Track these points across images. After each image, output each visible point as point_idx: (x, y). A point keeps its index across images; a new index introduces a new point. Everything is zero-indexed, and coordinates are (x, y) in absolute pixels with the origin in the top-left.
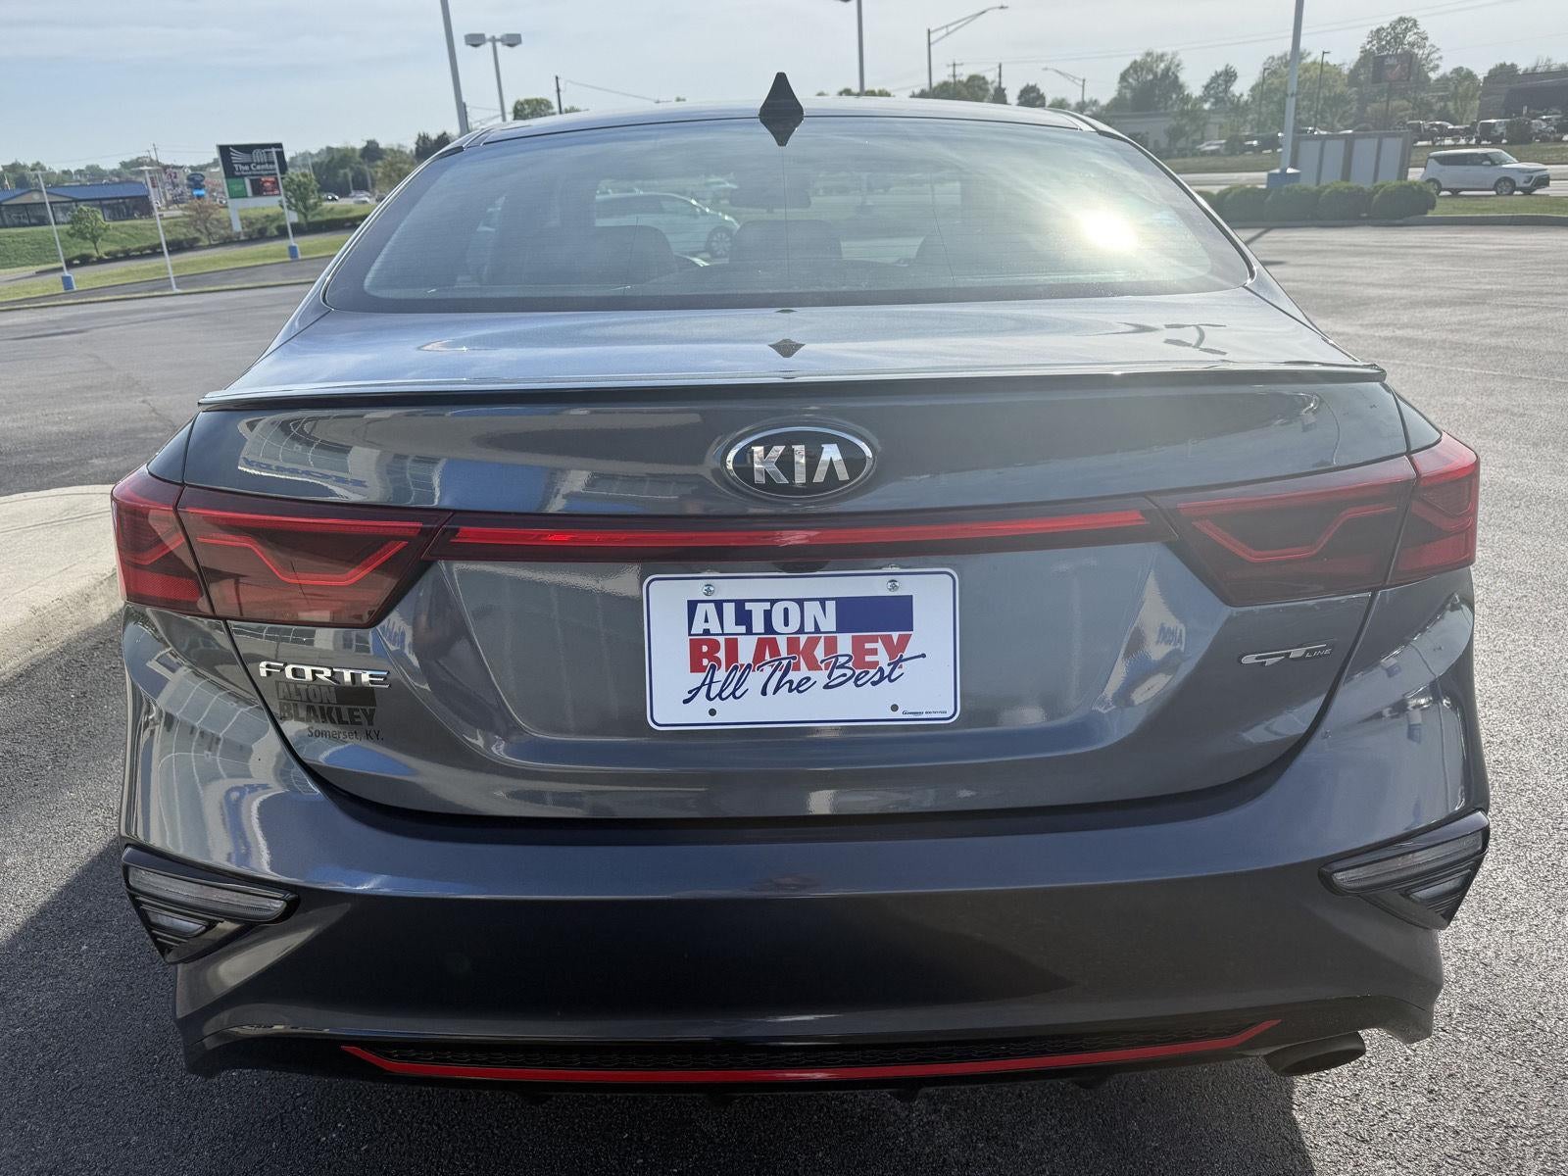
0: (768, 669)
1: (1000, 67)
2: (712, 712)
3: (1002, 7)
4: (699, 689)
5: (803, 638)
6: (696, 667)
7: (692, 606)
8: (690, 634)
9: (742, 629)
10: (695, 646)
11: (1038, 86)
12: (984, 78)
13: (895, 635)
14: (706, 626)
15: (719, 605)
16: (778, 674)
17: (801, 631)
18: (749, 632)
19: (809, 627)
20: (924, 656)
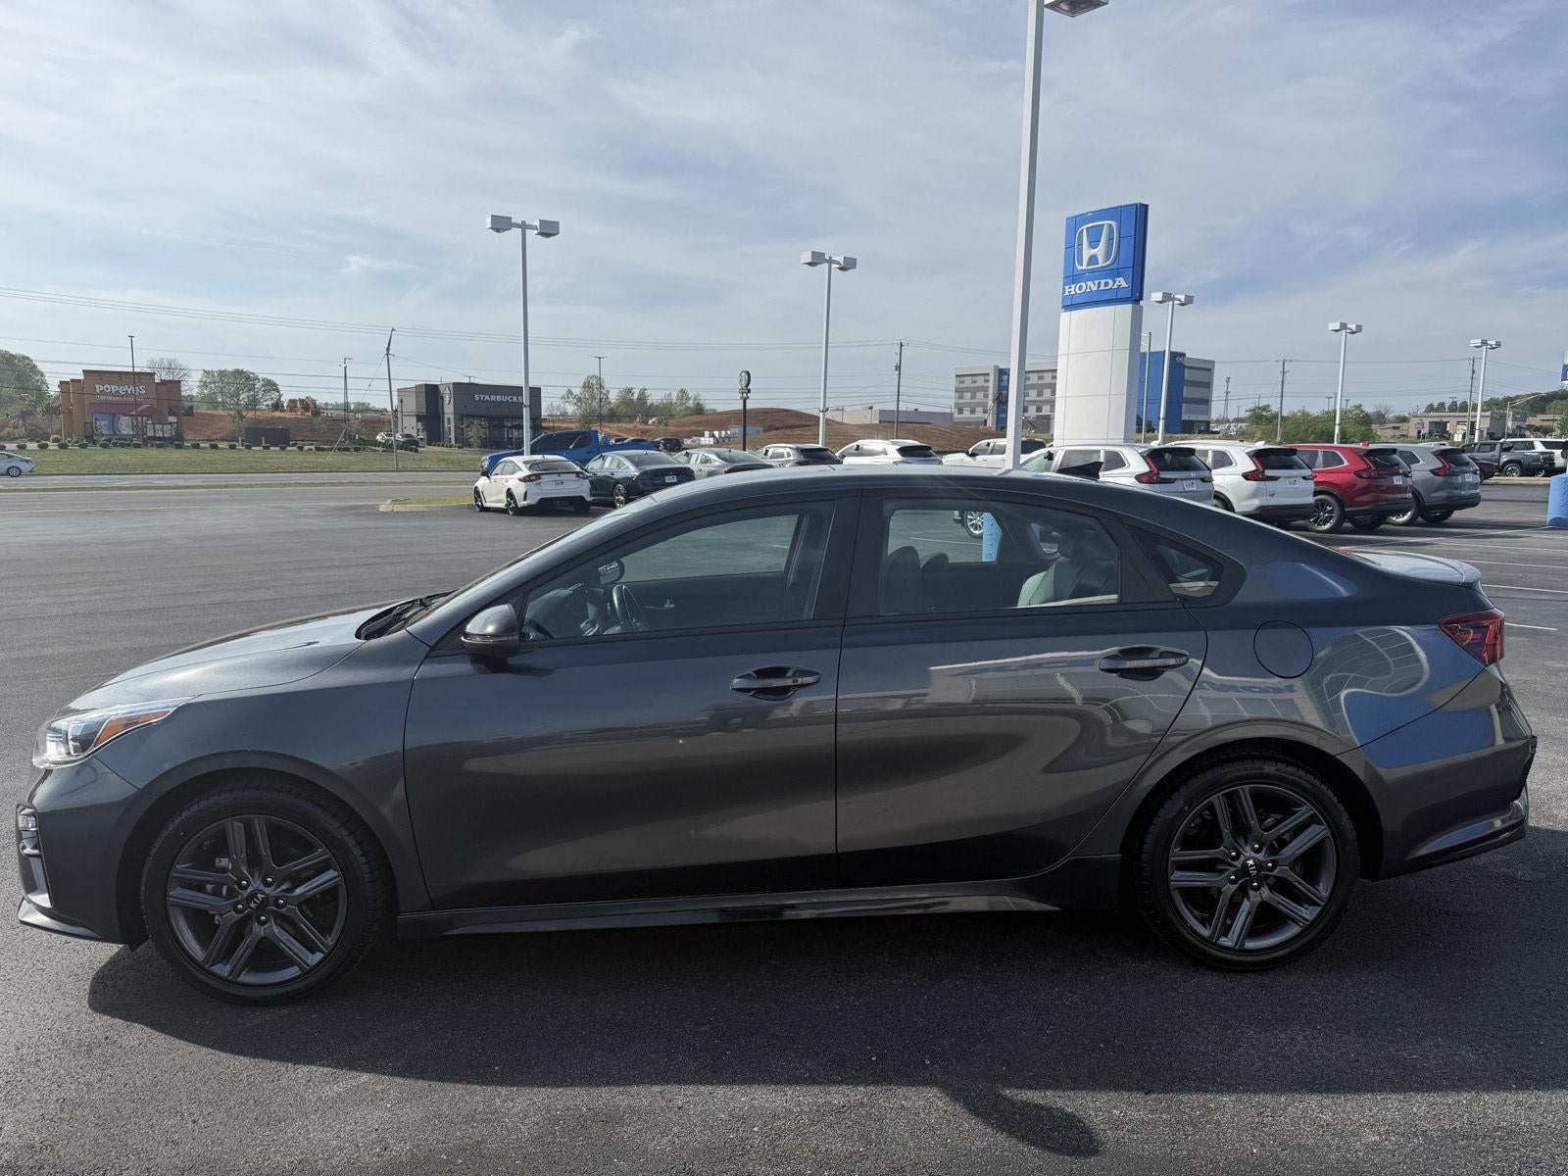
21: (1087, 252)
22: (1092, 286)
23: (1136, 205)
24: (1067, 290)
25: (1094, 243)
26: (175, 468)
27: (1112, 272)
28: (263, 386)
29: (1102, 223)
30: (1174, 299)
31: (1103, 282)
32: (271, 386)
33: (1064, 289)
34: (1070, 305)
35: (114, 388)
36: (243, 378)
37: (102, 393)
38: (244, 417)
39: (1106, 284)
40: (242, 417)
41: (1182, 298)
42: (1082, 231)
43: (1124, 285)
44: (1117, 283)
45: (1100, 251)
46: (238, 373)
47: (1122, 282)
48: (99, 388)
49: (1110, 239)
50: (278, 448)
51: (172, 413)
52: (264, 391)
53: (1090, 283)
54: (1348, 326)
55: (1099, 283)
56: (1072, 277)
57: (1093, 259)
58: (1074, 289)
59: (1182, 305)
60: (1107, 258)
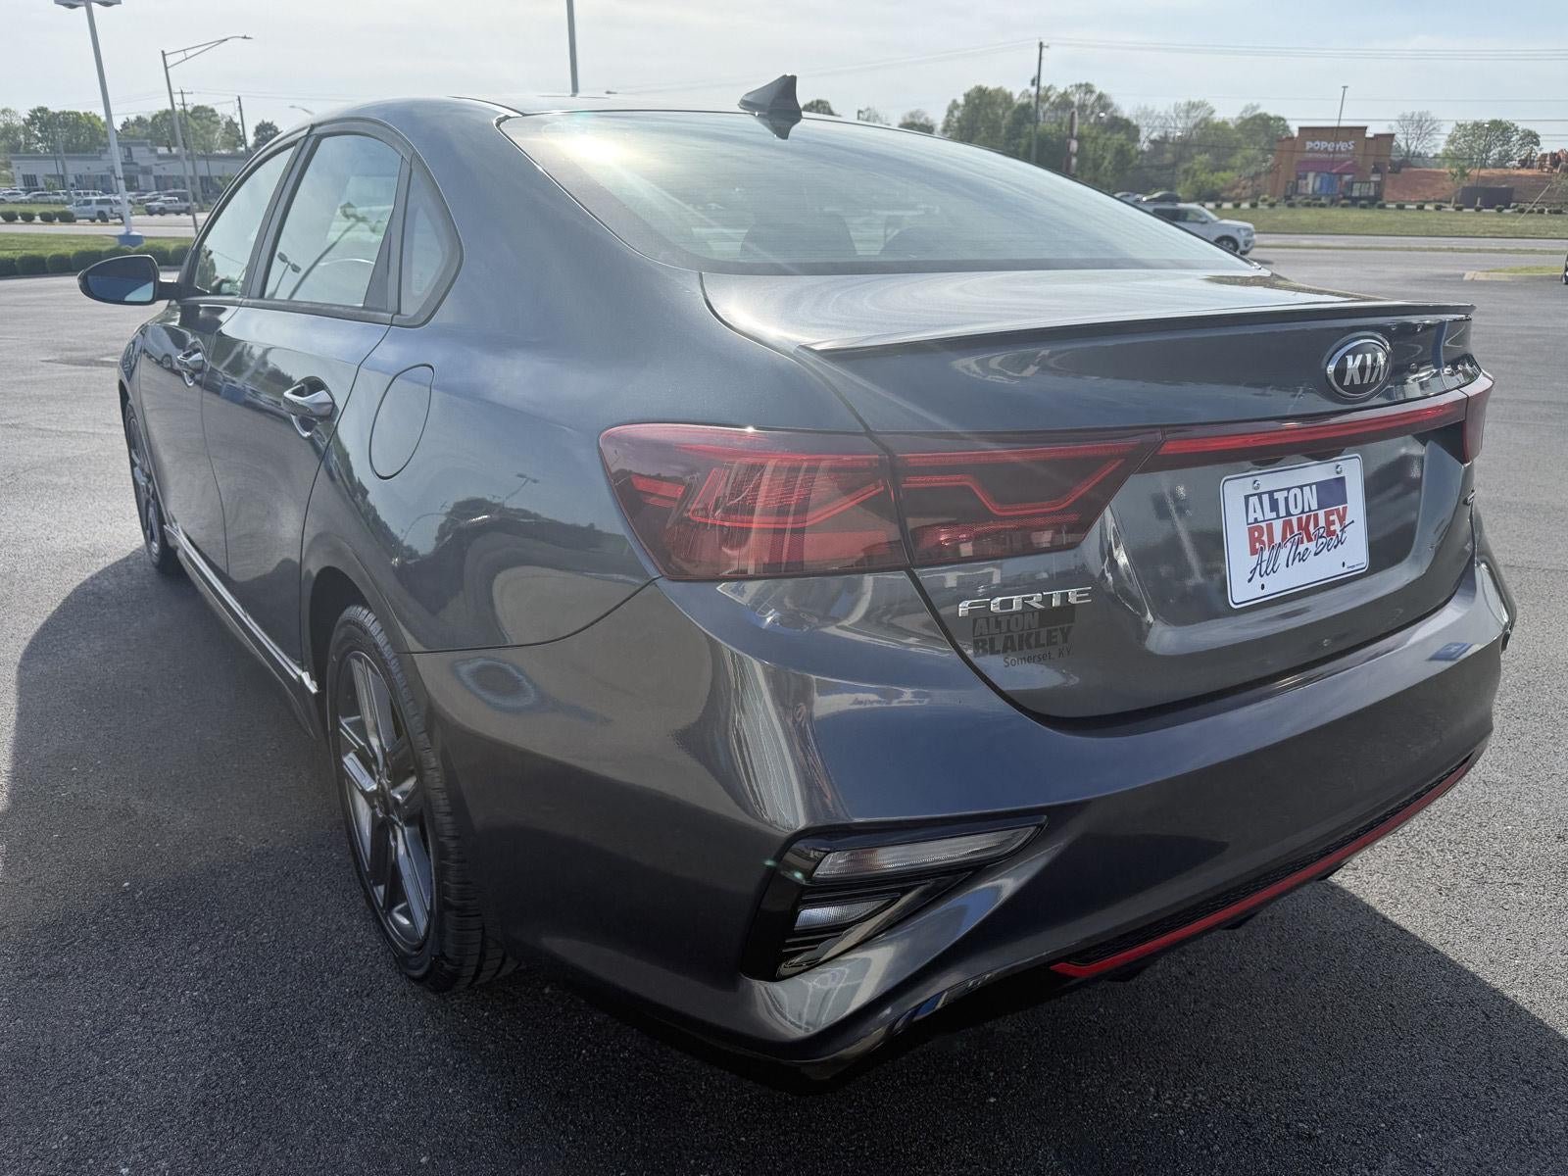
0: (1289, 545)
1: (239, 100)
2: (1263, 587)
3: (245, 38)
4: (1255, 569)
5: (1304, 516)
6: (1254, 551)
7: (1247, 498)
8: (1248, 524)
9: (1274, 515)
10: (1251, 532)
11: (274, 124)
12: (213, 110)
13: (1341, 507)
14: (1256, 516)
15: (1260, 495)
16: (1294, 547)
17: (1303, 512)
18: (1278, 517)
19: (1307, 509)
20: (1353, 522)
26: (1347, 229)
28: (1521, 139)
32: (1532, 138)
35: (1323, 145)
36: (1500, 130)
37: (1312, 150)
38: (1467, 175)
40: (1464, 175)
46: (1496, 124)
48: (1309, 145)
50: (1494, 211)
51: (1376, 171)
52: (1521, 145)
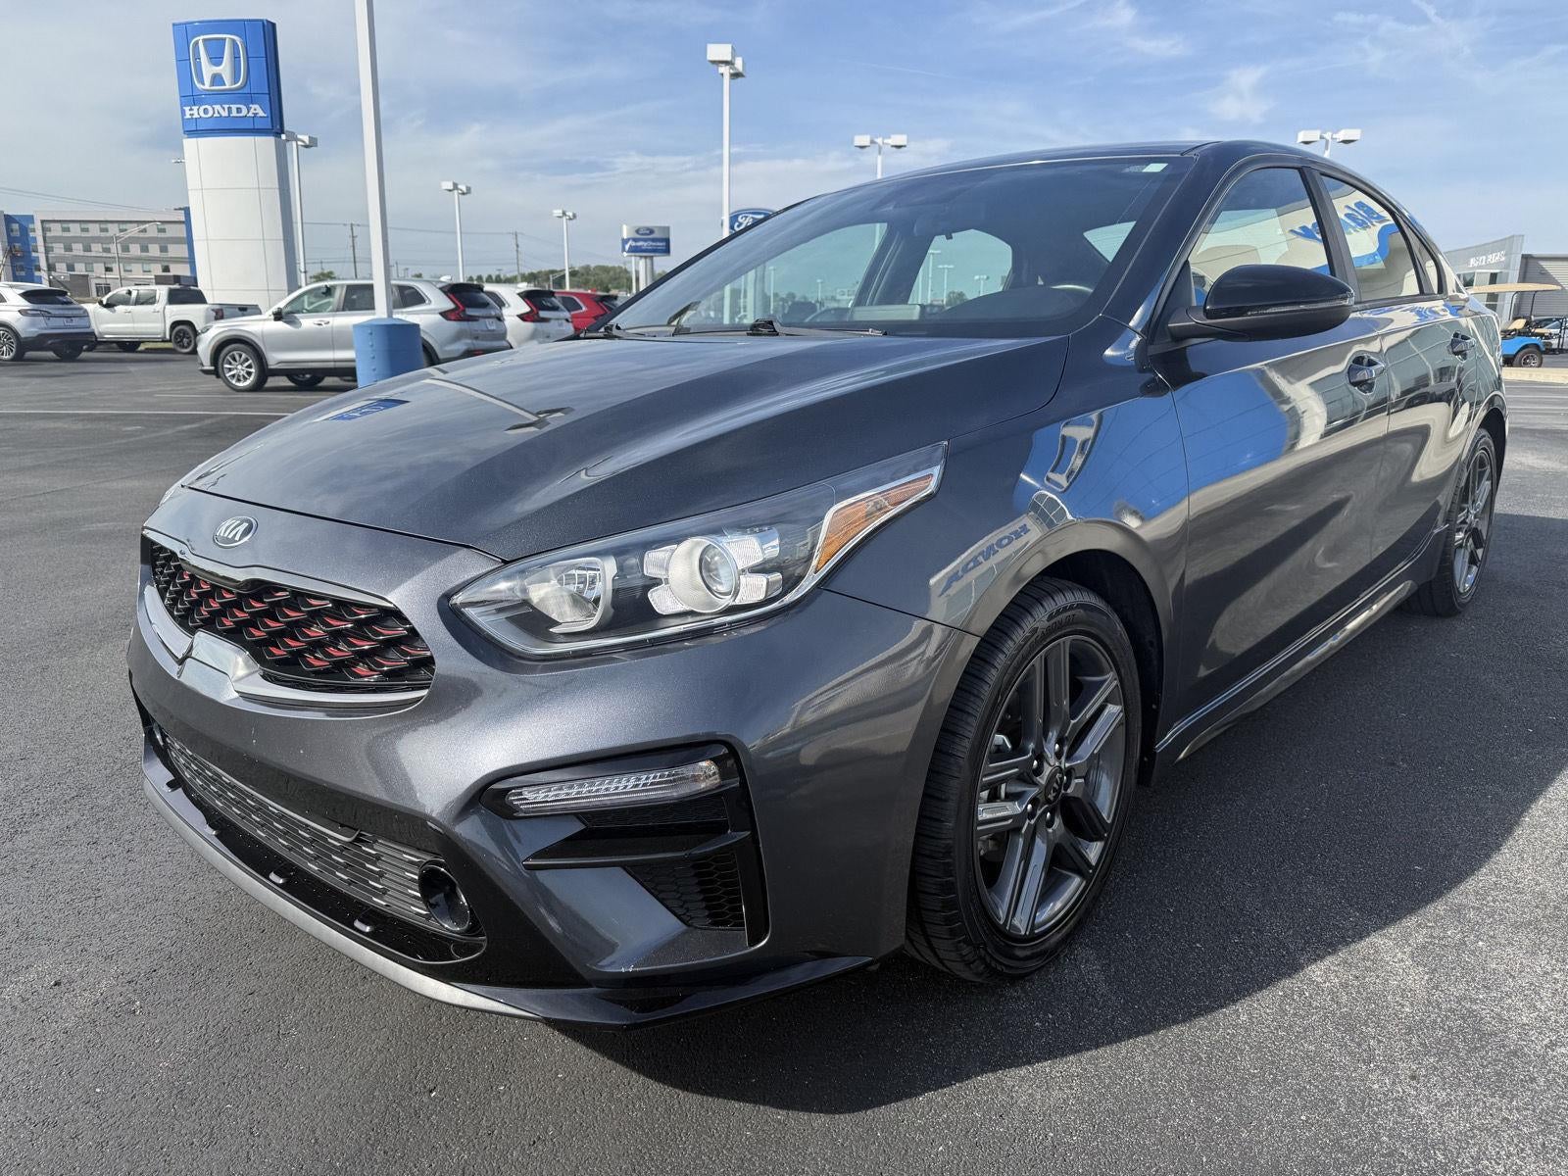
21: (208, 70)
22: (221, 111)
23: (262, 21)
24: (188, 113)
25: (216, 60)
27: (245, 97)
29: (224, 36)
30: (297, 140)
31: (234, 107)
33: (183, 112)
34: (196, 131)
39: (239, 110)
41: (306, 139)
42: (197, 43)
43: (261, 114)
44: (252, 111)
45: (225, 69)
47: (257, 110)
49: (236, 57)
53: (217, 107)
54: (459, 187)
55: (229, 108)
56: (192, 97)
57: (217, 79)
58: (196, 112)
59: (306, 146)
60: (235, 78)
